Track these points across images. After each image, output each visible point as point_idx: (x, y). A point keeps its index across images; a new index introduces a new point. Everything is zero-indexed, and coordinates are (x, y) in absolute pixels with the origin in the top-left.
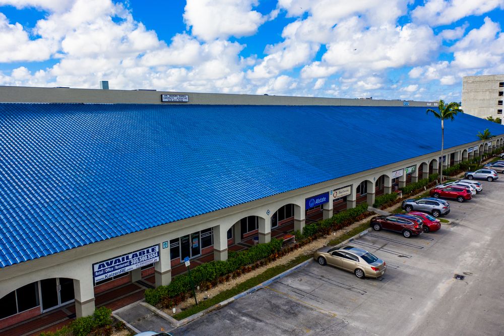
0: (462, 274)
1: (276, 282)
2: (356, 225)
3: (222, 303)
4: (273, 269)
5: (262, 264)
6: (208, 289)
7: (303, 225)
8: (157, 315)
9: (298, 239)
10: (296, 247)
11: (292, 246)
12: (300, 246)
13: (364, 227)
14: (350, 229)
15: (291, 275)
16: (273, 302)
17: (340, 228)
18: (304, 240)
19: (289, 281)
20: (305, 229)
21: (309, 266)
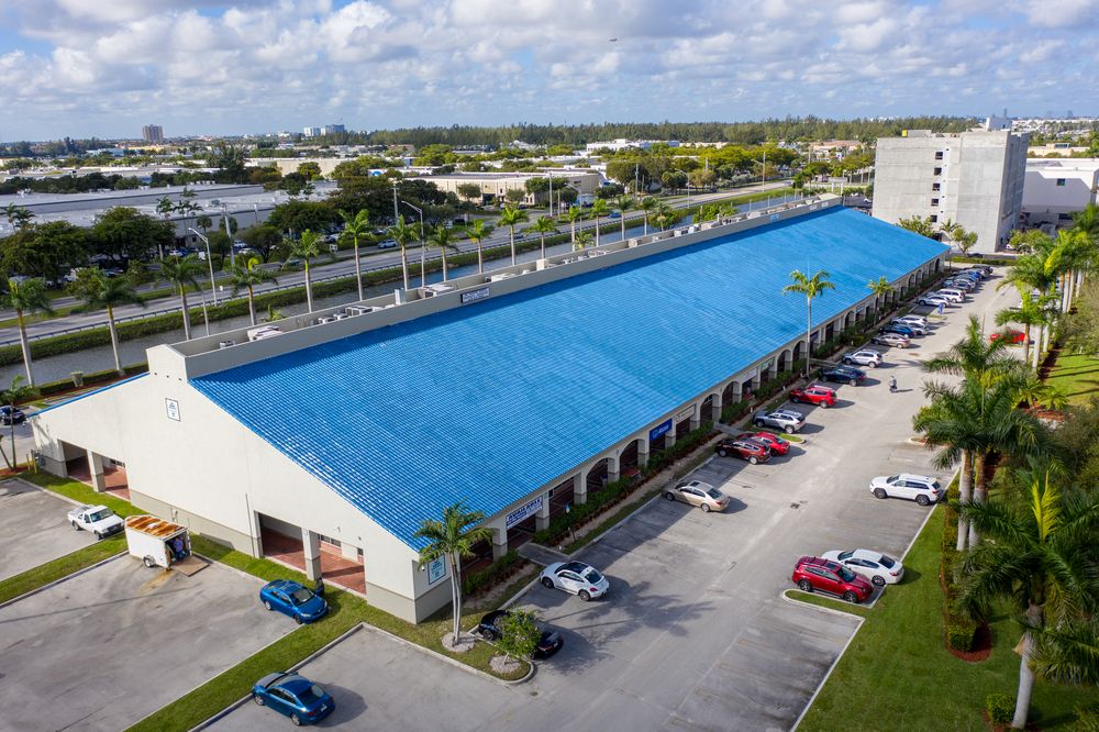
0: (798, 503)
1: (632, 519)
2: (700, 451)
3: (595, 540)
4: (626, 507)
5: (616, 503)
6: (578, 529)
7: (647, 458)
8: (548, 552)
9: (643, 473)
10: (643, 482)
11: (639, 481)
12: (647, 481)
13: (709, 452)
14: (693, 456)
15: (644, 512)
16: (635, 536)
17: (684, 456)
18: (649, 474)
19: (644, 518)
20: (650, 462)
21: (659, 502)
